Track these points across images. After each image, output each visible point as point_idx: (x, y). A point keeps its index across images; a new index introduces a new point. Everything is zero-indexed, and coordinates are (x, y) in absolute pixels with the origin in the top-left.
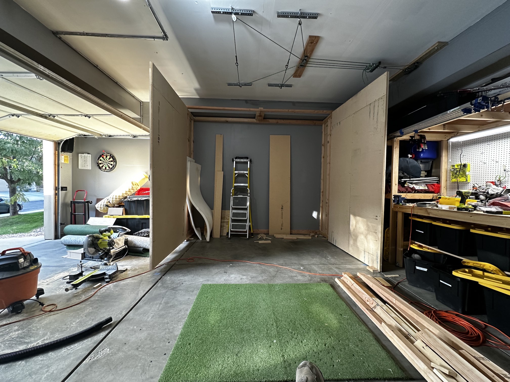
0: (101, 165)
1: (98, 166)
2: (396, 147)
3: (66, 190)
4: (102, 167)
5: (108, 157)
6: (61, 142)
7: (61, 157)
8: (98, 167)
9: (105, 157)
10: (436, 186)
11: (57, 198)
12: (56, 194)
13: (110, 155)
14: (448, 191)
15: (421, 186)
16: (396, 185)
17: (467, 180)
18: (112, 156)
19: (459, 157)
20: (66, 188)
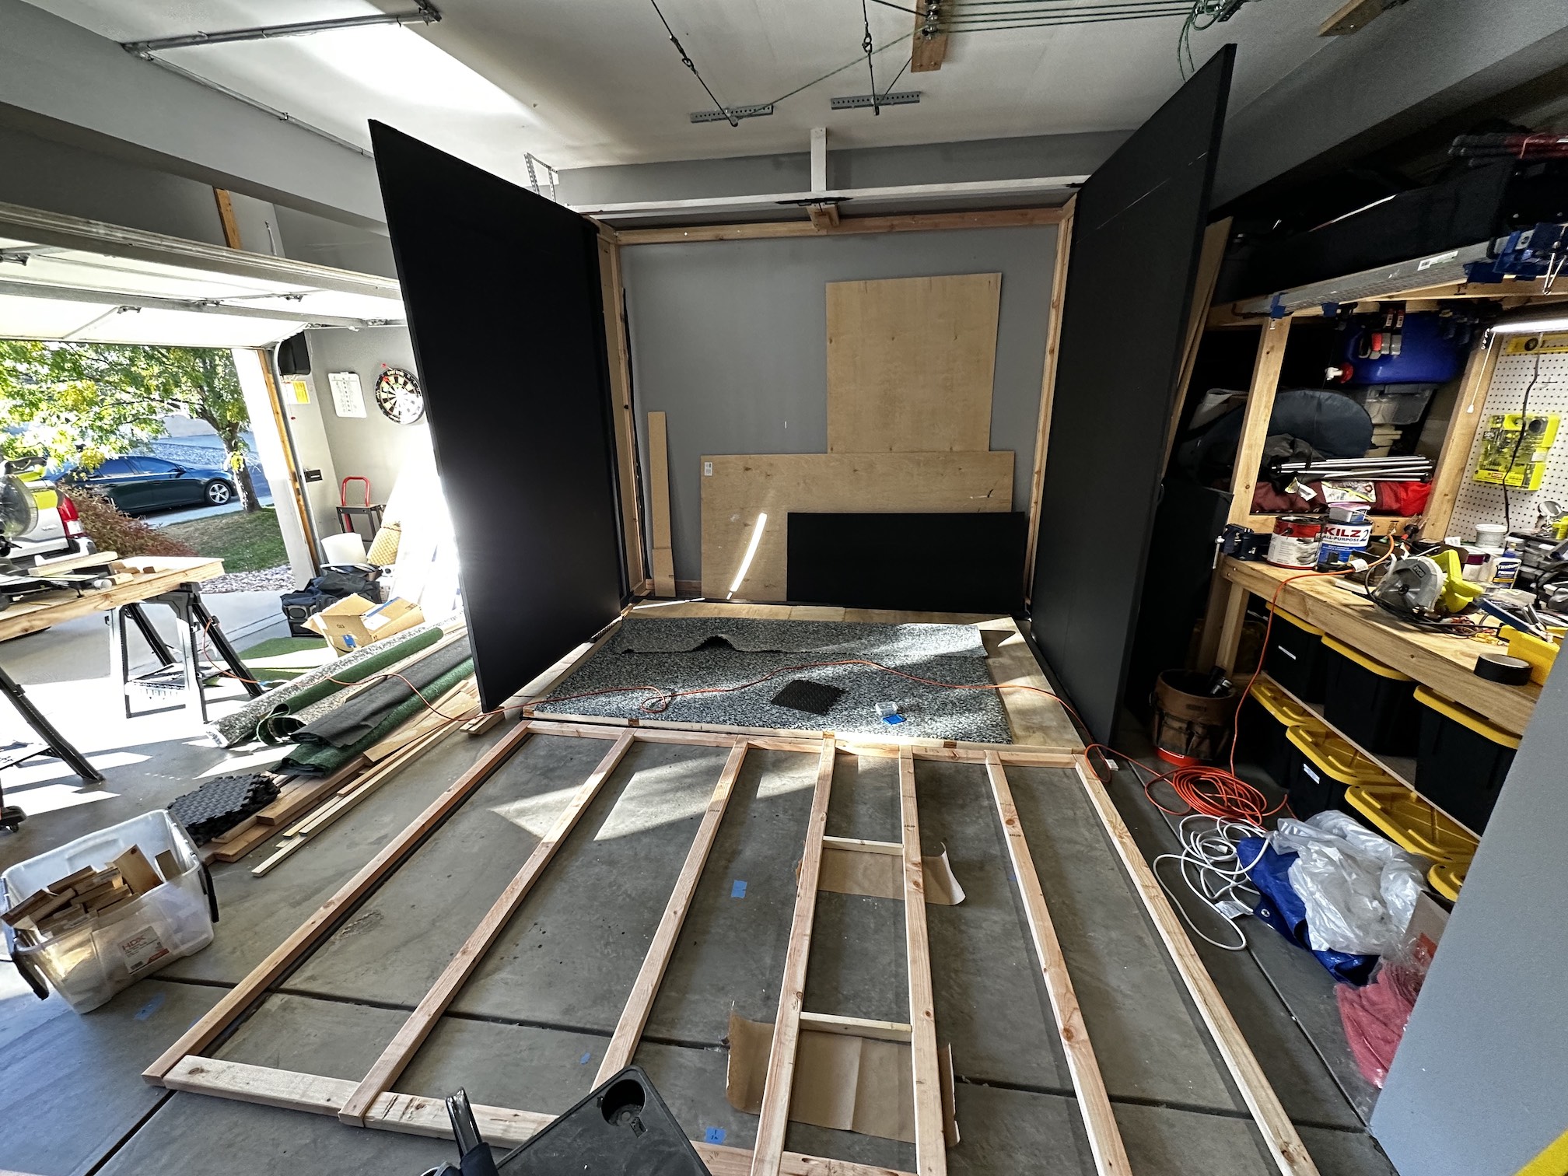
0: (388, 406)
1: (381, 407)
2: (1272, 348)
3: (320, 478)
4: (392, 409)
5: (401, 380)
6: (274, 348)
7: (282, 386)
8: (381, 412)
9: (392, 379)
10: (1413, 491)
11: (302, 502)
12: (300, 492)
13: (405, 375)
14: (1456, 509)
15: (1355, 489)
16: (1247, 487)
17: (1526, 481)
18: (409, 376)
19: (1524, 392)
20: (318, 472)
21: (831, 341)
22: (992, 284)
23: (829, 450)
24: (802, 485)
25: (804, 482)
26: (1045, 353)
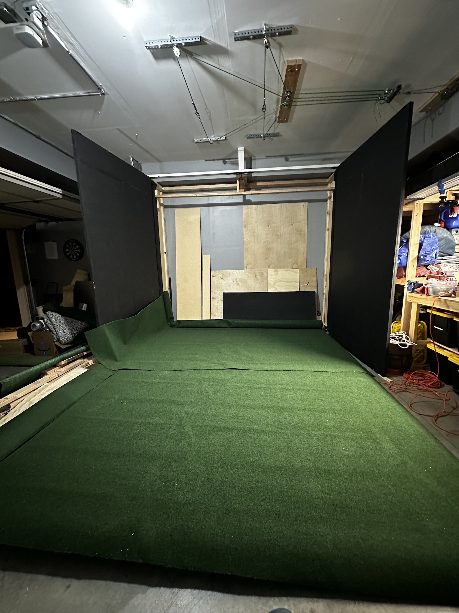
0: (68, 254)
1: (65, 254)
2: (418, 214)
8: (65, 257)
16: (414, 266)
21: (245, 227)
22: (304, 206)
23: (245, 268)
24: (235, 282)
25: (236, 281)
26: (325, 230)
